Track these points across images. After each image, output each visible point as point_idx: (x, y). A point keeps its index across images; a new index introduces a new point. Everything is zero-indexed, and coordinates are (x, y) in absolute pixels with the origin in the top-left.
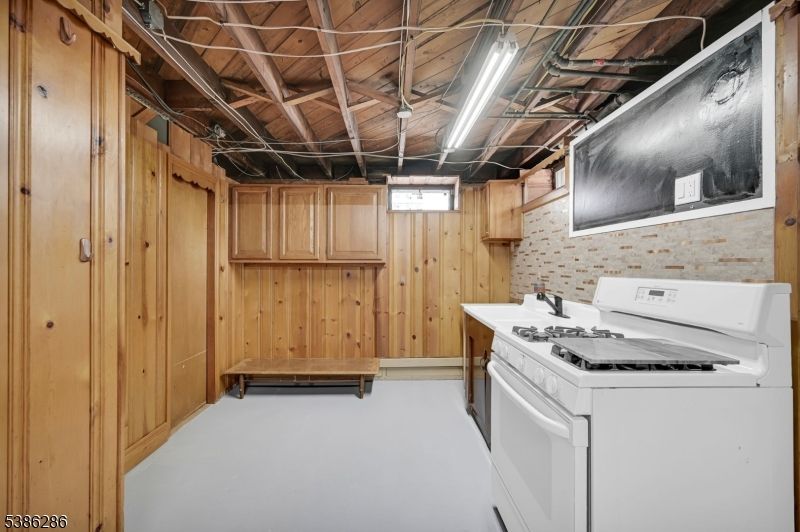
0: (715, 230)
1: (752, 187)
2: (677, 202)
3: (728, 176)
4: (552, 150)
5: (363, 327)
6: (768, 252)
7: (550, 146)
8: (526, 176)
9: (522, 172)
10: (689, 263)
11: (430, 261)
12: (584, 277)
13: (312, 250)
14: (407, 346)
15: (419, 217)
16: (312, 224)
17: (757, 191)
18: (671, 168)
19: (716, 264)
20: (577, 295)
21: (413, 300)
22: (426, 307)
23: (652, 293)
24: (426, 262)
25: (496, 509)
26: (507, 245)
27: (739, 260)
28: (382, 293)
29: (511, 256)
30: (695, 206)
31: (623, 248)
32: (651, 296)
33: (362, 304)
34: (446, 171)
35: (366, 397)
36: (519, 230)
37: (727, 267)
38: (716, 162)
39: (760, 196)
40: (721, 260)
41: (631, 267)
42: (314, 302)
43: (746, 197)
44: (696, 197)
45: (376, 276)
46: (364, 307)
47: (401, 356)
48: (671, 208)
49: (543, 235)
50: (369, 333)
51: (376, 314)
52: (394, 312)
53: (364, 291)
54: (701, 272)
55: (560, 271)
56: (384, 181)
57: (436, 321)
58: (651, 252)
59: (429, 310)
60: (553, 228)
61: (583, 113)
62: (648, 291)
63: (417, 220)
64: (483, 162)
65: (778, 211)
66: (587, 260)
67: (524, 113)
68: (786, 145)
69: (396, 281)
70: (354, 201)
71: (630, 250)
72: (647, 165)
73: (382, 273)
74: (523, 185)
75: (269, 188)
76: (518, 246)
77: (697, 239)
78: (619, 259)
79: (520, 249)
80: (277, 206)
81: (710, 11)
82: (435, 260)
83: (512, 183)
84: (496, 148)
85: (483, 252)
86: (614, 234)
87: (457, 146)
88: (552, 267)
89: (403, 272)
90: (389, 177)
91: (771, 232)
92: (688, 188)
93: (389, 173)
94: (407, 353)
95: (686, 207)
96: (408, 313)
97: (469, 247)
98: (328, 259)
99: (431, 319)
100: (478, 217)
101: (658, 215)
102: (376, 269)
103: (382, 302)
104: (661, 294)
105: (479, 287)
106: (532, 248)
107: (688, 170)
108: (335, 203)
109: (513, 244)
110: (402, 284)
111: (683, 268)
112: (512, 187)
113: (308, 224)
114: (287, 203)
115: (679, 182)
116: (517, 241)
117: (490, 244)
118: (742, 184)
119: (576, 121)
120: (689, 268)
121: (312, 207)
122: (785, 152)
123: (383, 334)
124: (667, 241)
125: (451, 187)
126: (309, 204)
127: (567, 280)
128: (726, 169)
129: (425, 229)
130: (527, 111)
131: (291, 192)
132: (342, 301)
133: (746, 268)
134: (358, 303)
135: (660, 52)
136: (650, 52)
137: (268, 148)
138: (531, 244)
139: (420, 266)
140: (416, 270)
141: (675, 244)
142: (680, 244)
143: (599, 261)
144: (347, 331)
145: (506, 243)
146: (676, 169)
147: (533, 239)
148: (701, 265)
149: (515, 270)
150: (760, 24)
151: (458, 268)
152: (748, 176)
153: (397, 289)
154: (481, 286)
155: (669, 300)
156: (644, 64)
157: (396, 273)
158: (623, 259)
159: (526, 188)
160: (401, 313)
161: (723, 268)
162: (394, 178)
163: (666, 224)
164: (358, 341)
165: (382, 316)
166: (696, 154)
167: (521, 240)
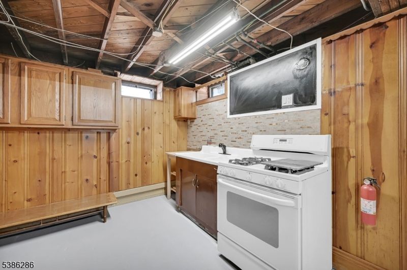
0: (299, 116)
1: (312, 101)
2: (283, 105)
3: (304, 96)
4: (212, 77)
5: (99, 172)
6: (318, 124)
7: (212, 75)
8: (199, 88)
9: (197, 85)
10: (288, 129)
11: (146, 129)
12: (236, 136)
13: (57, 118)
14: (131, 181)
15: (139, 102)
16: (57, 97)
17: (315, 103)
18: (280, 91)
19: (299, 129)
20: (232, 144)
21: (135, 152)
22: (143, 156)
23: (281, 140)
24: (144, 129)
25: (222, 256)
26: (185, 121)
27: (308, 127)
28: (113, 148)
29: (187, 127)
30: (291, 107)
31: (257, 123)
32: (281, 142)
33: (98, 157)
34: (157, 77)
35: (108, 220)
36: (195, 113)
37: (304, 130)
38: (299, 91)
39: (316, 104)
40: (301, 127)
41: (261, 131)
42: (53, 159)
43: (310, 105)
44: (291, 104)
45: (109, 138)
46: (100, 159)
47: (128, 188)
48: (279, 107)
49: (210, 117)
50: (104, 176)
51: (109, 163)
52: (123, 161)
53: (100, 148)
54: (293, 132)
55: (222, 134)
56: (116, 75)
57: (149, 164)
58: (271, 124)
59: (145, 157)
60: (217, 113)
61: (234, 62)
62: (279, 140)
63: (138, 104)
64: (178, 76)
65: (322, 110)
66: (238, 128)
67: (214, 54)
68: (325, 88)
69: (124, 141)
70: (96, 85)
71: (261, 124)
72: (269, 89)
73: (113, 136)
74: (196, 92)
75: (8, 59)
76: (193, 122)
77: (291, 119)
78: (255, 128)
79: (194, 123)
80: (17, 78)
81: (294, 34)
82: (149, 128)
83: (192, 90)
84: (189, 69)
85: (174, 124)
86: (252, 117)
87: (174, 63)
88: (216, 132)
89: (129, 136)
90: (119, 73)
91: (319, 117)
92: (287, 99)
93: (118, 70)
94: (131, 186)
95: (286, 107)
96: (132, 161)
97: (167, 122)
98: (73, 125)
99: (146, 163)
100: (172, 105)
101: (274, 109)
102: (109, 133)
103: (114, 155)
104: (285, 140)
105: (173, 143)
106: (203, 123)
107: (288, 93)
108: (80, 84)
109: (189, 122)
110: (128, 143)
111: (285, 130)
112: (192, 92)
113: (54, 96)
114: (30, 76)
115: (284, 97)
116: (193, 119)
117: (178, 120)
118: (309, 100)
119: (230, 65)
120: (287, 131)
121: (57, 83)
122: (325, 90)
123: (114, 176)
124: (278, 120)
125: (156, 87)
126: (55, 80)
127: (225, 137)
128: (302, 93)
129: (143, 110)
130: (215, 54)
131: (34, 68)
132: (82, 156)
133: (311, 130)
134: (95, 157)
135: (273, 45)
136: (269, 44)
137: (10, 22)
138: (202, 121)
139: (140, 131)
140: (138, 134)
141: (282, 121)
142: (284, 121)
143: (244, 129)
144: (86, 177)
145: (185, 120)
146: (282, 92)
147: (203, 118)
148: (293, 129)
149: (191, 134)
150: (316, 44)
151: (162, 133)
152: (311, 97)
153: (125, 146)
154: (174, 142)
155: (289, 143)
156: (266, 47)
157: (123, 135)
158: (257, 128)
159: (198, 93)
160: (128, 161)
161: (302, 130)
162: (123, 75)
163: (277, 114)
164: (95, 183)
165: (114, 165)
166: (291, 86)
167: (195, 119)
